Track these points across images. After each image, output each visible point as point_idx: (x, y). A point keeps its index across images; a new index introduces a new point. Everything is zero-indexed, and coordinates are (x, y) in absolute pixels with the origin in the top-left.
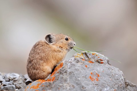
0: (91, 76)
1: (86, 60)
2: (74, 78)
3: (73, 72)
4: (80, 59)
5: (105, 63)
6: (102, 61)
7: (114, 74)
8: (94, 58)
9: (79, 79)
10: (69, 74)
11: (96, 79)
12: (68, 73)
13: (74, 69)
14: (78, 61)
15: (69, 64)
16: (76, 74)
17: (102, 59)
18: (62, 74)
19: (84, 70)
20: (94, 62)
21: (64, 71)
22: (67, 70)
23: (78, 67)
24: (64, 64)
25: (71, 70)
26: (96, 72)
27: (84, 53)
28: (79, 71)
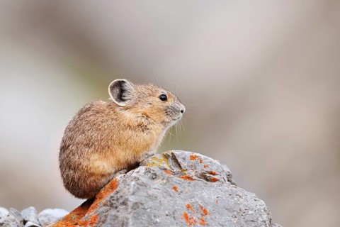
0: (187, 212)
1: (174, 174)
2: (145, 218)
3: (143, 202)
4: (161, 171)
5: (223, 180)
6: (214, 174)
7: (243, 208)
8: (193, 167)
9: (158, 220)
10: (132, 208)
11: (199, 221)
12: (130, 204)
13: (146, 195)
14: (155, 174)
15: (133, 183)
16: (151, 208)
17: (214, 171)
18: (116, 208)
19: (169, 198)
20: (194, 178)
21: (121, 201)
22: (126, 197)
23: (156, 190)
24: (120, 182)
25: (137, 197)
26: (200, 202)
27: (169, 156)
28: (158, 201)
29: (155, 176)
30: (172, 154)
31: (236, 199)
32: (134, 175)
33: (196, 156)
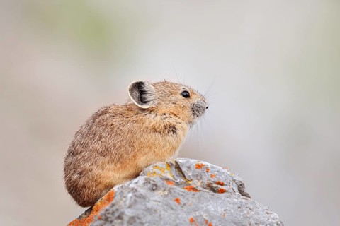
1: (178, 184)
3: (141, 216)
4: (162, 181)
5: (232, 191)
6: (222, 185)
7: (253, 222)
8: (199, 177)
10: (128, 222)
12: (126, 218)
13: (144, 208)
14: (156, 185)
15: (130, 195)
16: (149, 222)
17: (222, 181)
18: (111, 222)
19: (170, 211)
20: (201, 189)
21: (116, 215)
22: (122, 210)
23: (155, 203)
24: (117, 194)
25: (134, 211)
26: (205, 216)
27: (172, 164)
28: (157, 215)
29: (155, 188)
30: (176, 162)
31: (245, 212)
32: (132, 185)
33: (202, 165)
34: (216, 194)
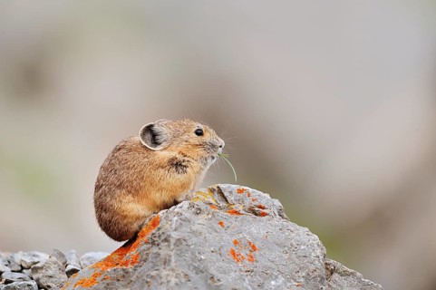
0: (234, 248)
1: (220, 208)
2: (188, 255)
3: (187, 238)
4: (206, 206)
5: (273, 214)
6: (263, 208)
7: (294, 244)
8: (240, 201)
9: (203, 257)
10: (175, 244)
11: (247, 257)
12: (172, 241)
13: (189, 230)
14: (200, 209)
15: (176, 218)
16: (195, 244)
17: (263, 205)
18: (158, 245)
19: (215, 234)
20: (243, 212)
21: (163, 238)
22: (169, 233)
23: (200, 226)
24: (163, 218)
25: (180, 233)
26: (248, 238)
27: (214, 190)
28: (202, 237)
29: (199, 212)
30: (218, 187)
31: (287, 233)
32: (177, 210)
33: (243, 190)
34: (258, 217)
